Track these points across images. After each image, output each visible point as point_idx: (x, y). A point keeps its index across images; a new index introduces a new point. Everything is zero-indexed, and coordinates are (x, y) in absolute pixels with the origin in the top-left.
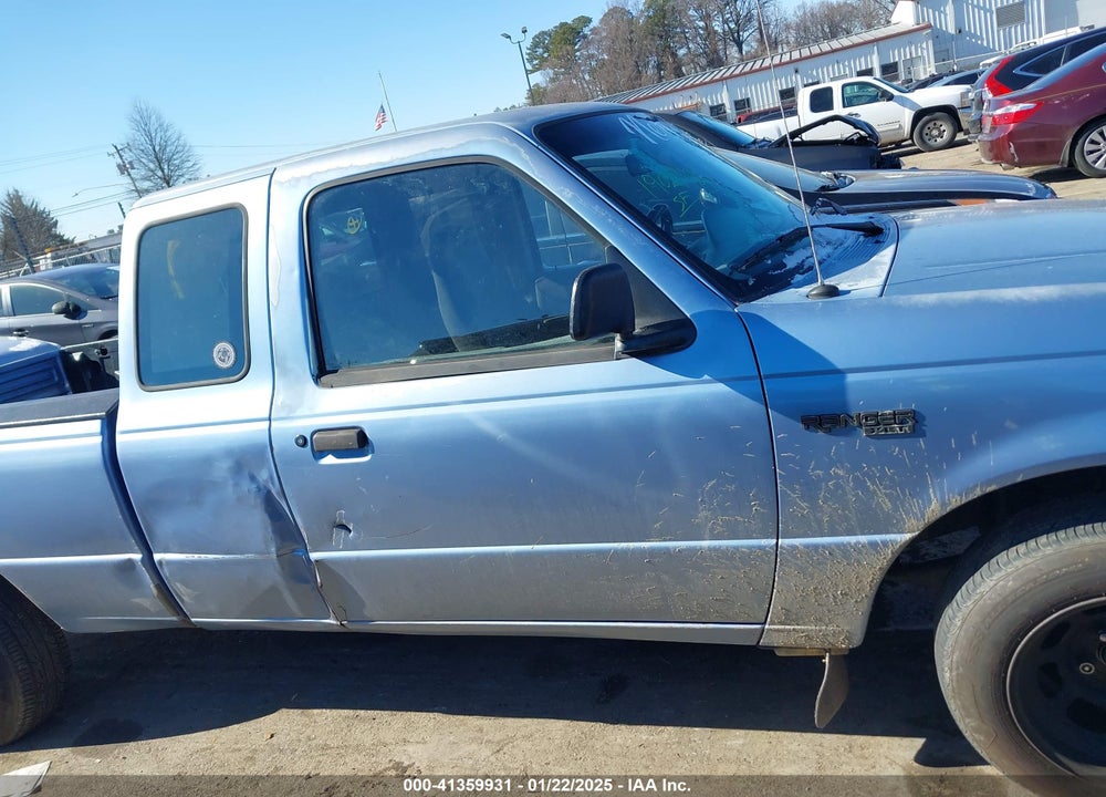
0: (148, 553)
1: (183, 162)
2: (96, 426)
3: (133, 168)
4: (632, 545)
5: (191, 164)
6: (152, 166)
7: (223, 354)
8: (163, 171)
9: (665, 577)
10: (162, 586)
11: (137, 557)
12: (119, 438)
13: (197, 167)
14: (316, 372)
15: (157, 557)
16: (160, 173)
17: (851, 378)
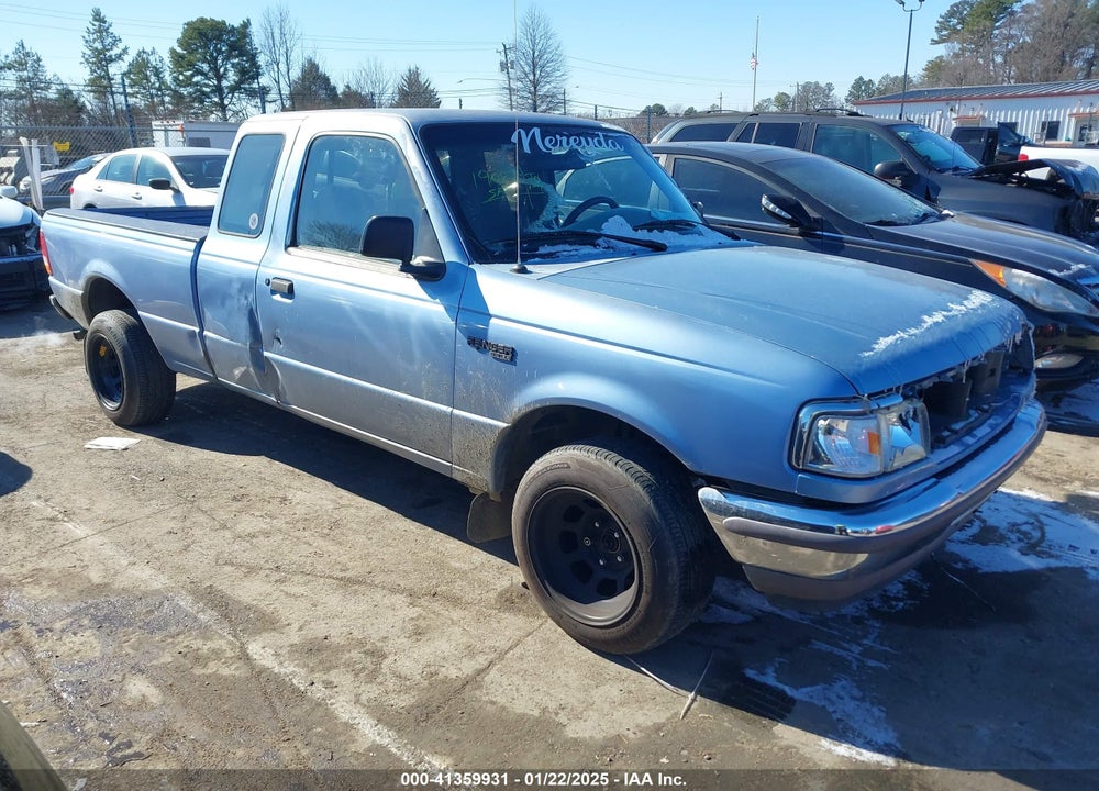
0: (202, 330)
1: (554, 70)
2: (193, 246)
3: (512, 68)
4: (396, 393)
5: (559, 73)
6: (527, 69)
7: (253, 220)
8: (535, 75)
9: (407, 417)
10: (205, 352)
11: (197, 330)
12: (201, 256)
13: (564, 77)
14: (289, 243)
15: (205, 333)
16: (531, 77)
17: (493, 321)
